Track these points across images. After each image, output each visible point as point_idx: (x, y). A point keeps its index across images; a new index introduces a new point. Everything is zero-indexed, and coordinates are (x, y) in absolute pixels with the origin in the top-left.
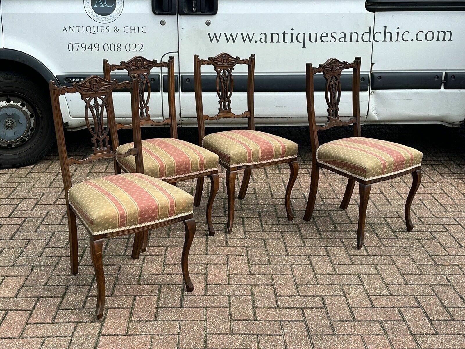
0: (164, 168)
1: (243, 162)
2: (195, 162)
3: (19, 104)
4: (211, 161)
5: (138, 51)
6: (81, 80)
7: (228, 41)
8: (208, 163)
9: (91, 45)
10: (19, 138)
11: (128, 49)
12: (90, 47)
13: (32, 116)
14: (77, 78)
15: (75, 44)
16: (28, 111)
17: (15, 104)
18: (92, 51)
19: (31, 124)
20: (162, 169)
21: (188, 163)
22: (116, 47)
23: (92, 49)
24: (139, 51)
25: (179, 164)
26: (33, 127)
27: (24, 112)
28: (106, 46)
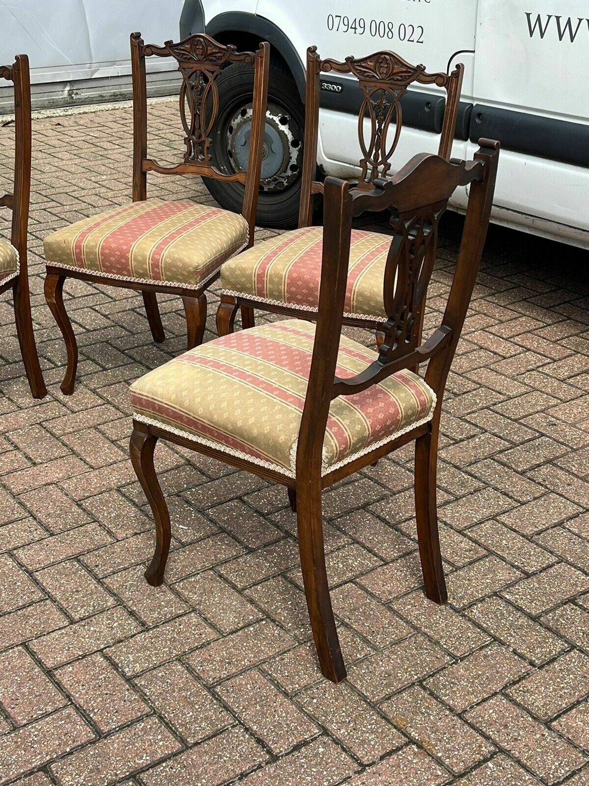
0: (81, 251)
1: (249, 291)
2: (140, 258)
3: (277, 119)
4: (177, 267)
5: (415, 41)
6: (335, 87)
7: (561, 38)
8: (169, 267)
9: (355, 20)
10: (270, 178)
11: (402, 37)
12: (353, 26)
13: (295, 144)
14: (332, 83)
15: (336, 16)
16: (290, 133)
17: (271, 117)
18: (355, 33)
19: (291, 158)
20: (78, 250)
21: (123, 255)
22: (387, 30)
23: (355, 28)
24: (417, 42)
25: (107, 251)
26: (295, 163)
27: (282, 133)
28: (373, 24)
